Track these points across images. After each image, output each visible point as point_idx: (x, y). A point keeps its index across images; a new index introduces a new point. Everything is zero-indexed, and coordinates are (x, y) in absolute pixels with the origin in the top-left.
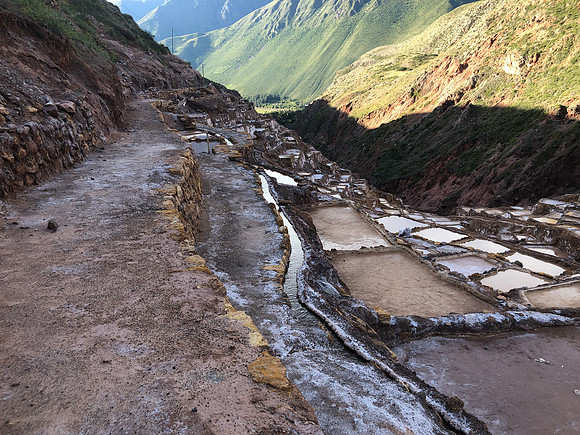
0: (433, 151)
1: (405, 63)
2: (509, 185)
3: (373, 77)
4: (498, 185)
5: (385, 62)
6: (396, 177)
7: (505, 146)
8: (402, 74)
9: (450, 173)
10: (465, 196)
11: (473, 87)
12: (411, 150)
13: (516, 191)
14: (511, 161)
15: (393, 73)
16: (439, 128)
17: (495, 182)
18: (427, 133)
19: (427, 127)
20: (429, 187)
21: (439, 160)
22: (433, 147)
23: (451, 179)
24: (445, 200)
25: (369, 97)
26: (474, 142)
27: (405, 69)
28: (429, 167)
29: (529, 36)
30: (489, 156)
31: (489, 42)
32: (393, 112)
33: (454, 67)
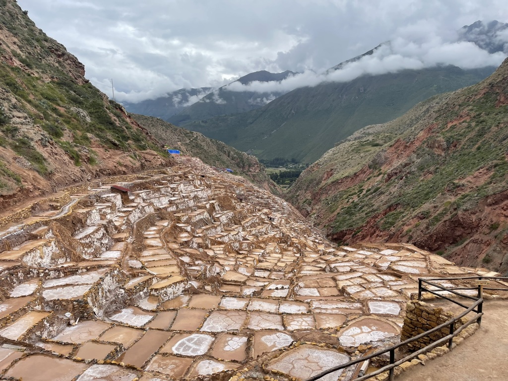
1: (379, 140)
2: (410, 239)
3: (352, 151)
5: (364, 139)
6: (345, 228)
8: (373, 149)
9: (377, 228)
12: (361, 208)
15: (369, 148)
16: (382, 193)
17: (401, 237)
18: (374, 197)
19: (375, 192)
20: (364, 238)
21: (373, 218)
22: (375, 207)
23: (377, 233)
26: (397, 205)
27: (377, 145)
28: (368, 223)
29: (453, 127)
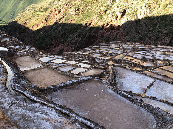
0: (54, 37)
1: (42, 10)
2: (76, 45)
4: (73, 45)
5: (35, 9)
6: (44, 45)
7: (74, 35)
8: (41, 13)
9: (60, 43)
10: (65, 49)
11: (63, 18)
12: (48, 37)
13: (78, 47)
14: (76, 38)
15: (39, 13)
16: (55, 30)
17: (72, 45)
18: (52, 32)
19: (51, 30)
20: (55, 47)
21: (56, 39)
22: (54, 35)
23: (61, 45)
24: (60, 51)
25: (32, 20)
26: (65, 33)
27: (42, 12)
28: (54, 42)
29: (76, 4)
30: (70, 37)
31: (66, 5)
32: (40, 25)
33: (57, 12)
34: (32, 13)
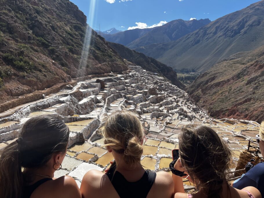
6: (218, 110)
7: (261, 102)
14: (260, 109)
15: (238, 65)
18: (238, 93)
19: (238, 90)
23: (237, 113)
26: (251, 99)
27: (244, 64)
30: (254, 106)
34: (229, 64)
